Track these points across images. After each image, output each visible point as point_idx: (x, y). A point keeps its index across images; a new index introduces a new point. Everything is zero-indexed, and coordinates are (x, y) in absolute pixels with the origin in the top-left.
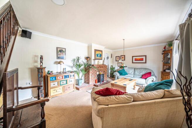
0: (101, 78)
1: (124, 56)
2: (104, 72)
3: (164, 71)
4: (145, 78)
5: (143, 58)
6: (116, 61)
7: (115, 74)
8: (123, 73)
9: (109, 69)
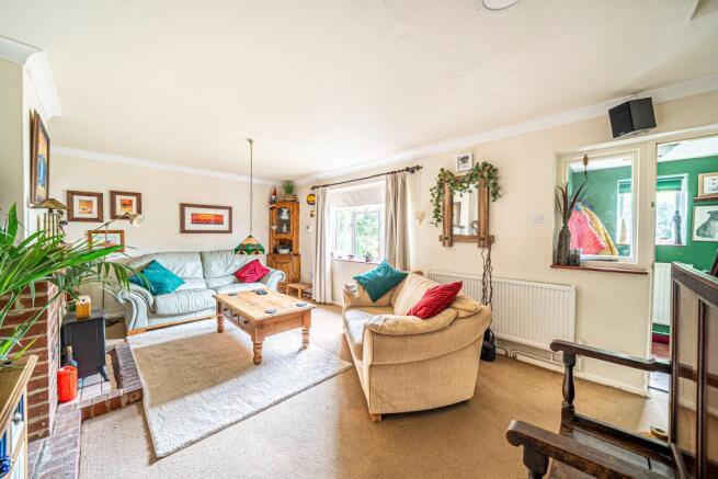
1: (133, 198)
3: (275, 251)
4: (256, 278)
5: (222, 216)
6: (72, 219)
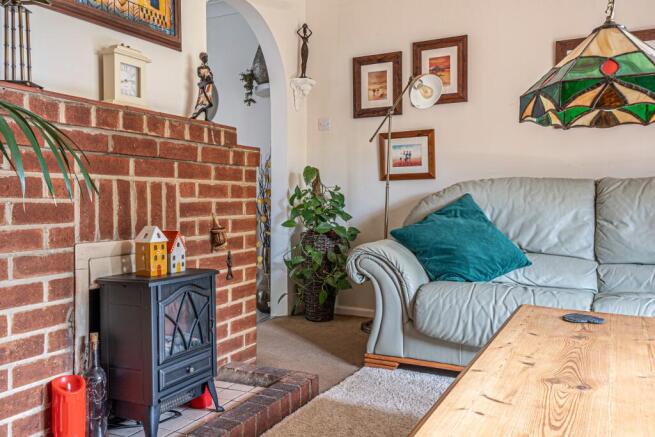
0: (166, 343)
1: (452, 52)
2: (215, 242)
6: (359, 113)
7: (371, 265)
8: (473, 249)
9: (280, 208)
